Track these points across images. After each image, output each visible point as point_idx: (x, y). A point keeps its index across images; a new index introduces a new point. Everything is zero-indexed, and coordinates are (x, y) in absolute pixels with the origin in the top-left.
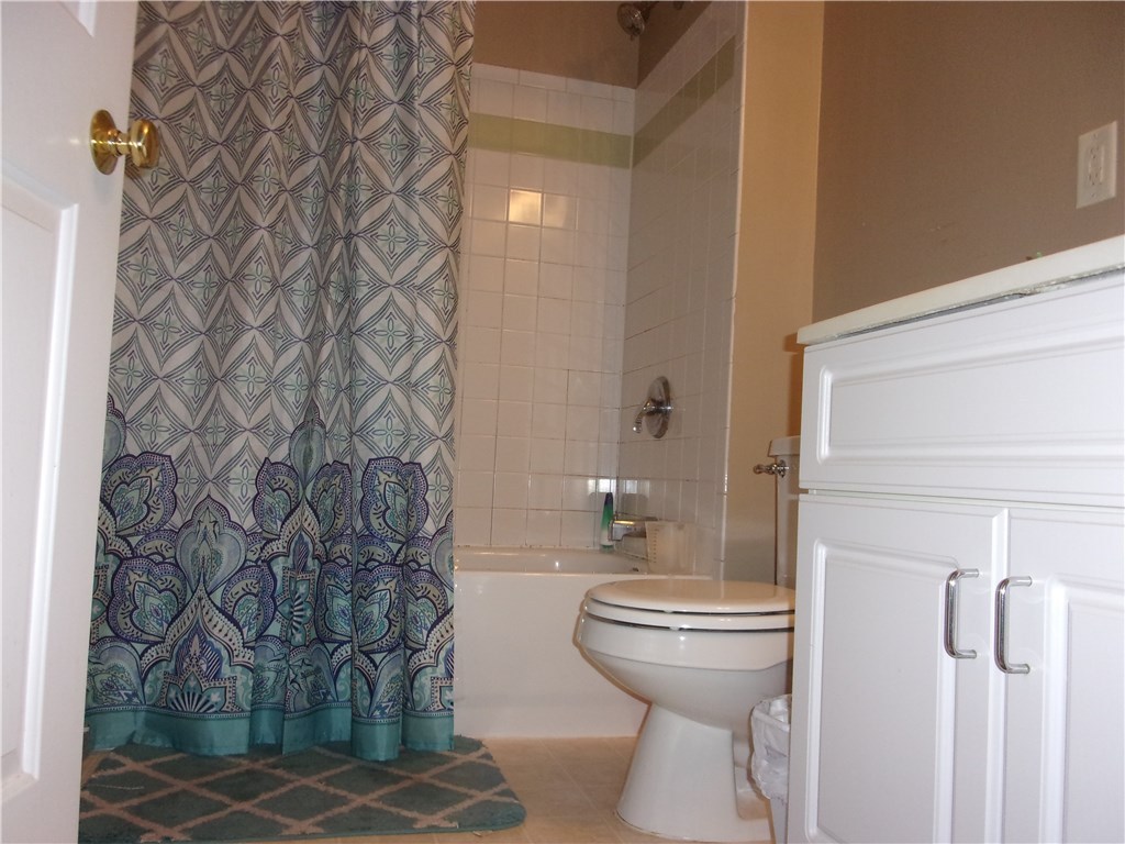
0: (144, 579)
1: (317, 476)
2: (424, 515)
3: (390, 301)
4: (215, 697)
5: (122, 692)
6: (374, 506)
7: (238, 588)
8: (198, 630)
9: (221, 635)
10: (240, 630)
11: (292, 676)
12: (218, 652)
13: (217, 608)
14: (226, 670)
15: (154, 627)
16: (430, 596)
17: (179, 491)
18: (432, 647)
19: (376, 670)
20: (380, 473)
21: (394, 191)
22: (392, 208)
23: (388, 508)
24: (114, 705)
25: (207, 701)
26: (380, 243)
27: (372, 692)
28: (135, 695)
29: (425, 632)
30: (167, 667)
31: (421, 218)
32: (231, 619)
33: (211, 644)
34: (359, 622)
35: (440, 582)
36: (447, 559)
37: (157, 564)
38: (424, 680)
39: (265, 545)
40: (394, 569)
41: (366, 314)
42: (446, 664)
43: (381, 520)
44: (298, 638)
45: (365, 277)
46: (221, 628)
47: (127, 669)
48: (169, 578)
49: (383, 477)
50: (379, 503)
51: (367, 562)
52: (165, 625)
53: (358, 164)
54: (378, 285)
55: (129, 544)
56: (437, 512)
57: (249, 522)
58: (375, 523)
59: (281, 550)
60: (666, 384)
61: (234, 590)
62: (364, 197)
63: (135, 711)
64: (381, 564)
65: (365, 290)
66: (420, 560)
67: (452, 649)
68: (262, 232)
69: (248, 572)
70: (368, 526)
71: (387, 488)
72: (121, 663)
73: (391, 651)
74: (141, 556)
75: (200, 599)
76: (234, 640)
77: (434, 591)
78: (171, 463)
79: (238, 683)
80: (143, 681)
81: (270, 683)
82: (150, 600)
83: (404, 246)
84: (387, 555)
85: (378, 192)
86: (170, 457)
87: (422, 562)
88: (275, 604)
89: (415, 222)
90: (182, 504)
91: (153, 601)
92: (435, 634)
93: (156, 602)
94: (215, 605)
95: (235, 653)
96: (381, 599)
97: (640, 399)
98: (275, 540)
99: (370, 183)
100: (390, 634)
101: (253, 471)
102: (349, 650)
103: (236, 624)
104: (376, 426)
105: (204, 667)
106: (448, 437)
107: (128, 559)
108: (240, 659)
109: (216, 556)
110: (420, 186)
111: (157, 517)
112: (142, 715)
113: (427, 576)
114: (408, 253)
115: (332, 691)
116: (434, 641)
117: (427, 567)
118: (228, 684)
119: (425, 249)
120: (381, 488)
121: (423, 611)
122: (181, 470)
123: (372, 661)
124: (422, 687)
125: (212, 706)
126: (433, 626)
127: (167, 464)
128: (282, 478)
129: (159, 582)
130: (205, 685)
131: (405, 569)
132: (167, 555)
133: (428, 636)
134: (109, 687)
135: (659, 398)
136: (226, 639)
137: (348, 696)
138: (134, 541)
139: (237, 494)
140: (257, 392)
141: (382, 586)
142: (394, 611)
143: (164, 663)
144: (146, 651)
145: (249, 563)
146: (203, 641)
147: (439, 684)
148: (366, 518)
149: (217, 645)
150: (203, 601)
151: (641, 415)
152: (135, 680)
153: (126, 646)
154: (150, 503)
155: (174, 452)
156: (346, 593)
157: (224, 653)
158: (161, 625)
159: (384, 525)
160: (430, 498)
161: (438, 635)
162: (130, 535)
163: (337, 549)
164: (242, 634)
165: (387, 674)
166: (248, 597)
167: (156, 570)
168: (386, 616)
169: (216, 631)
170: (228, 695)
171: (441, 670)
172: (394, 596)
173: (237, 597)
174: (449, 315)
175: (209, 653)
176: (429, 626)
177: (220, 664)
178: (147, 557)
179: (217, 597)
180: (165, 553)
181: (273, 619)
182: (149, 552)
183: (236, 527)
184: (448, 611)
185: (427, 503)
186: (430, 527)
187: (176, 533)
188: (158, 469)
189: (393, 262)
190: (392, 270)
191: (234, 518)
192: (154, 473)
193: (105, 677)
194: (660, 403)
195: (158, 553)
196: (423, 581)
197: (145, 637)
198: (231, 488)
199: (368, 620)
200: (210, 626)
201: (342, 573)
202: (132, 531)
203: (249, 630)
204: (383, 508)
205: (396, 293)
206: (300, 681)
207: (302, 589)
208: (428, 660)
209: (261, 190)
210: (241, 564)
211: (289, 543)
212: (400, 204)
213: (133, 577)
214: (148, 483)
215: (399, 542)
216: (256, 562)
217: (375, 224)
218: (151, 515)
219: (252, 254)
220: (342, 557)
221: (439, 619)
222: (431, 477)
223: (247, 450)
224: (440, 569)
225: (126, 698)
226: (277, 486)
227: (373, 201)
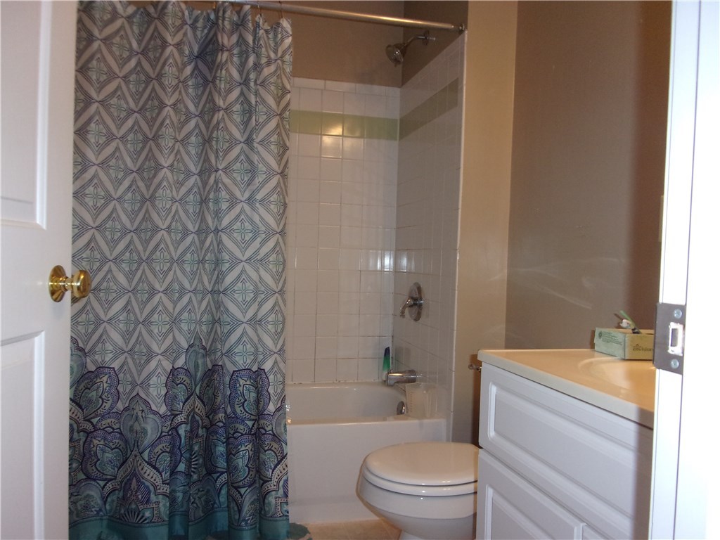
0: (102, 442)
1: (202, 380)
2: (268, 400)
3: (243, 271)
4: (147, 514)
5: (93, 509)
6: (237, 400)
7: (158, 449)
8: (134, 474)
9: (149, 478)
10: (161, 474)
11: (192, 500)
12: (148, 487)
13: (146, 462)
14: (153, 498)
15: (109, 470)
16: (273, 449)
17: (120, 389)
18: (275, 479)
19: (242, 498)
20: (240, 379)
21: (243, 199)
22: (242, 211)
23: (246, 400)
24: (89, 517)
25: (143, 517)
26: (235, 235)
27: (240, 511)
28: (101, 510)
29: (271, 471)
30: (119, 494)
31: (261, 217)
32: (154, 467)
33: (143, 483)
34: (231, 469)
35: (277, 438)
36: (282, 425)
37: (109, 433)
38: (271, 499)
39: (173, 418)
40: (250, 437)
41: (229, 279)
42: (284, 489)
43: (242, 408)
44: (195, 477)
45: (227, 257)
46: (149, 474)
47: (95, 495)
48: (117, 441)
49: (242, 382)
50: (240, 398)
51: (234, 433)
52: (116, 469)
53: (220, 185)
54: (235, 262)
55: (92, 423)
56: (276, 398)
57: (163, 409)
58: (238, 410)
59: (183, 420)
60: (419, 289)
61: (156, 451)
62: (224, 206)
63: (101, 519)
64: (242, 435)
65: (227, 265)
66: (266, 428)
67: (287, 480)
68: (163, 232)
69: (163, 439)
70: (234, 412)
71: (245, 388)
72: (92, 493)
73: (250, 486)
74: (100, 429)
75: (136, 456)
76: (157, 480)
77: (275, 445)
78: (115, 372)
79: (161, 505)
80: (105, 503)
81: (180, 499)
82: (107, 455)
83: (251, 235)
84: (246, 429)
85: (233, 202)
86: (114, 368)
87: (268, 429)
88: (181, 452)
89: (256, 219)
90: (122, 396)
91: (109, 455)
92: (277, 471)
93: (110, 455)
94: (145, 460)
95: (158, 487)
96: (244, 456)
97: (405, 299)
98: (179, 414)
99: (228, 197)
100: (249, 476)
101: (164, 379)
102: (226, 477)
103: (157, 469)
104: (236, 350)
105: (140, 497)
106: (281, 351)
107: (92, 432)
108: (161, 491)
109: (144, 431)
110: (259, 196)
111: (108, 405)
112: (105, 522)
113: (270, 437)
114: (254, 239)
115: (217, 501)
116: (276, 475)
117: (270, 432)
118: (154, 506)
119: (264, 236)
120: (241, 389)
121: (269, 458)
122: (121, 376)
123: (239, 493)
124: (269, 503)
125: (146, 520)
126: (276, 467)
127: (113, 373)
128: (182, 377)
129: (111, 444)
130: (141, 507)
131: (257, 435)
132: (115, 427)
133: (272, 473)
134: (86, 507)
135: (415, 296)
136: (152, 480)
137: (226, 505)
138: (95, 421)
139: (155, 394)
140: (164, 331)
141: (243, 448)
142: (251, 462)
143: (117, 492)
144: (105, 485)
145: (164, 434)
146: (139, 481)
147: (280, 501)
148: (233, 407)
149: (147, 483)
150: (138, 458)
151: (404, 308)
152: (99, 502)
153: (93, 483)
154: (103, 397)
155: (116, 365)
156: (223, 443)
157: (151, 488)
158: (114, 469)
159: (243, 411)
160: (271, 390)
161: (279, 472)
162: (92, 418)
163: (217, 417)
164: (162, 476)
165: (248, 499)
166: (164, 454)
167: (109, 437)
168: (247, 466)
169: (146, 476)
170: (155, 512)
171: (281, 492)
172: (251, 453)
173: (158, 454)
174: (279, 276)
175: (142, 488)
176: (273, 467)
177: (150, 495)
178: (103, 429)
179: (146, 455)
180: (114, 426)
181: (180, 461)
182: (104, 426)
183: (155, 413)
184: (284, 457)
185: (269, 394)
186: (271, 408)
187: (120, 414)
188: (107, 376)
189: (246, 245)
190: (243, 251)
191: (154, 407)
192: (105, 379)
193: (82, 502)
194: (415, 299)
195: (110, 427)
196: (267, 440)
197: (104, 477)
198: (151, 390)
199: (236, 468)
200: (142, 472)
201: (220, 431)
202: (93, 414)
203: (166, 473)
204: (243, 401)
205: (248, 267)
206: (197, 501)
207: (196, 448)
208: (273, 487)
209: (161, 206)
210: (159, 434)
211: (188, 416)
212: (247, 208)
213: (96, 442)
214: (102, 385)
215: (252, 420)
216: (168, 432)
217: (231, 224)
218: (104, 404)
219: (157, 246)
220: (220, 421)
221: (279, 463)
222: (271, 378)
223: (159, 367)
224: (278, 431)
225: (95, 513)
226: (179, 382)
227: (231, 208)
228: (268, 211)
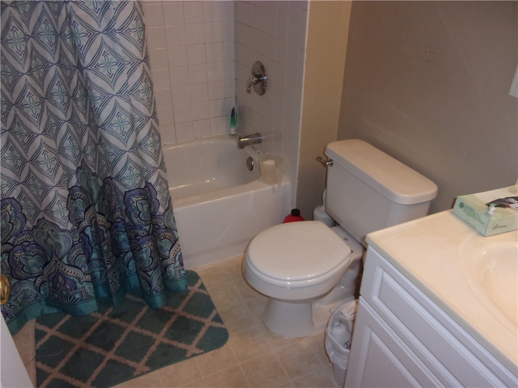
0: (23, 253)
1: (98, 198)
2: (157, 205)
3: (116, 105)
4: (77, 296)
5: (31, 297)
6: (133, 213)
7: (74, 254)
8: (59, 273)
9: (72, 274)
10: (80, 269)
11: (111, 281)
12: (73, 280)
13: (67, 265)
14: (79, 285)
15: (35, 270)
16: (167, 237)
17: (25, 212)
18: (172, 256)
19: (150, 277)
20: (132, 198)
21: (101, 30)
22: (103, 43)
23: (140, 212)
24: (29, 303)
25: (74, 298)
26: (101, 70)
27: (150, 285)
28: (37, 296)
29: (168, 252)
30: (49, 284)
31: (124, 48)
32: (74, 266)
33: (68, 278)
34: (138, 260)
35: (170, 229)
36: (172, 219)
37: (27, 246)
38: (171, 269)
39: (79, 225)
40: (149, 237)
41: (104, 115)
42: (179, 261)
43: (138, 218)
45: (98, 94)
46: (71, 272)
47: (29, 288)
48: (35, 250)
49: (134, 199)
50: (136, 211)
51: (135, 237)
52: (41, 269)
53: (74, 19)
54: (107, 97)
55: (10, 244)
56: (164, 202)
57: (70, 226)
58: (135, 220)
59: (87, 224)
60: (262, 67)
61: (72, 256)
62: (84, 41)
63: (40, 301)
64: (142, 237)
65: (100, 102)
66: (159, 224)
67: (181, 255)
69: (76, 246)
70: (132, 221)
71: (138, 203)
72: (26, 288)
73: (155, 269)
74: (17, 245)
75: (56, 262)
76: (79, 274)
77: (168, 234)
78: (15, 200)
79: (86, 288)
80: (39, 291)
81: (99, 275)
82: (30, 261)
83: (116, 68)
84: (144, 233)
85: (92, 34)
86: (13, 198)
87: (161, 225)
88: (91, 246)
89: (119, 50)
90: (28, 217)
91: (32, 261)
92: (173, 251)
93: (33, 261)
94: (65, 264)
95: (81, 278)
96: (146, 251)
97: (249, 77)
98: (83, 221)
99: (85, 30)
100: (153, 262)
101: (64, 204)
102: (131, 254)
103: (77, 268)
104: (125, 175)
105: (68, 287)
106: (162, 166)
107: (11, 250)
108: (84, 279)
109: (59, 245)
111: (18, 227)
112: (43, 302)
113: (164, 230)
114: (120, 71)
115: (127, 270)
116: (173, 254)
117: (164, 227)
118: (81, 290)
119: (129, 66)
120: (135, 204)
121: (165, 244)
122: (22, 202)
123: (147, 274)
124: (170, 272)
125: (77, 300)
126: (171, 248)
127: (14, 202)
128: (77, 193)
129: (31, 253)
130: (71, 293)
131: (154, 234)
132: (30, 241)
133: (169, 253)
134: (25, 298)
135: (258, 74)
136: (75, 275)
137: (135, 271)
138: (11, 241)
139: (60, 217)
140: (53, 166)
141: (145, 246)
142: (153, 253)
143: (47, 283)
144: (36, 280)
145: (75, 243)
146: (64, 278)
147: (178, 269)
148: (130, 218)
149: (71, 278)
150: (58, 263)
151: (250, 86)
152: (35, 292)
153: (25, 281)
154: (12, 221)
155: (15, 194)
156: (124, 232)
157: (76, 280)
158: (39, 269)
159: (140, 220)
160: (159, 197)
161: (174, 251)
162: (8, 240)
164: (82, 271)
165: (155, 278)
166: (79, 256)
167: (28, 249)
168: (150, 257)
169: (69, 273)
170: (83, 294)
171: (178, 263)
172: (152, 247)
173: (74, 258)
175: (68, 281)
176: (169, 249)
177: (76, 284)
178: (20, 244)
179: (65, 260)
180: (28, 240)
181: (92, 253)
182: (20, 242)
183: (64, 231)
184: (176, 240)
185: (158, 200)
186: (161, 210)
187: (30, 231)
188: (10, 205)
189: (112, 79)
190: (113, 84)
191: (62, 227)
192: (8, 207)
193: (21, 296)
194: (260, 76)
195: (25, 242)
196: (162, 232)
197: (33, 276)
198: (55, 215)
199: (142, 259)
200: (66, 272)
201: (120, 225)
202: (8, 237)
203: (85, 268)
204: (138, 213)
205: (120, 101)
206: (114, 280)
208: (171, 262)
209: (16, 50)
210: (71, 244)
211: (91, 221)
212: (107, 39)
213: (17, 255)
214: (7, 214)
215: (148, 225)
216: (79, 241)
217: (95, 59)
218: (15, 227)
219: (24, 91)
220: (118, 218)
221: (173, 245)
222: (157, 188)
223: (57, 197)
224: (170, 225)
225: (34, 298)
226: (76, 197)
227: (90, 43)
228: (129, 39)
